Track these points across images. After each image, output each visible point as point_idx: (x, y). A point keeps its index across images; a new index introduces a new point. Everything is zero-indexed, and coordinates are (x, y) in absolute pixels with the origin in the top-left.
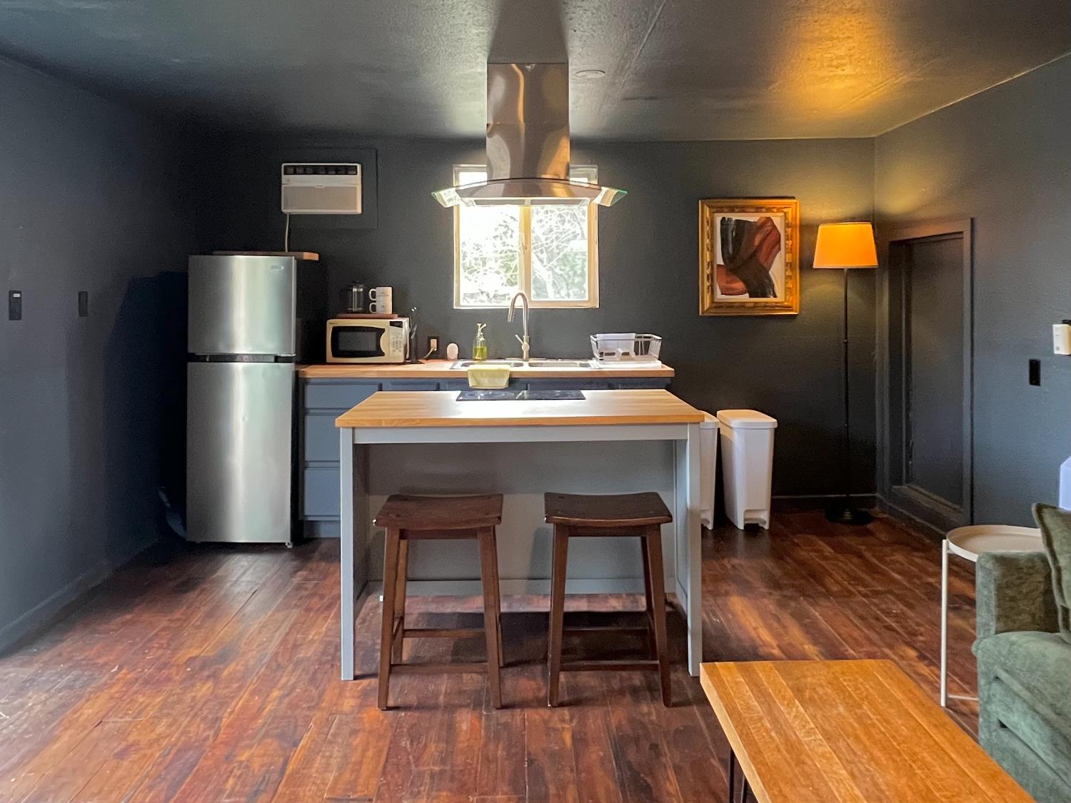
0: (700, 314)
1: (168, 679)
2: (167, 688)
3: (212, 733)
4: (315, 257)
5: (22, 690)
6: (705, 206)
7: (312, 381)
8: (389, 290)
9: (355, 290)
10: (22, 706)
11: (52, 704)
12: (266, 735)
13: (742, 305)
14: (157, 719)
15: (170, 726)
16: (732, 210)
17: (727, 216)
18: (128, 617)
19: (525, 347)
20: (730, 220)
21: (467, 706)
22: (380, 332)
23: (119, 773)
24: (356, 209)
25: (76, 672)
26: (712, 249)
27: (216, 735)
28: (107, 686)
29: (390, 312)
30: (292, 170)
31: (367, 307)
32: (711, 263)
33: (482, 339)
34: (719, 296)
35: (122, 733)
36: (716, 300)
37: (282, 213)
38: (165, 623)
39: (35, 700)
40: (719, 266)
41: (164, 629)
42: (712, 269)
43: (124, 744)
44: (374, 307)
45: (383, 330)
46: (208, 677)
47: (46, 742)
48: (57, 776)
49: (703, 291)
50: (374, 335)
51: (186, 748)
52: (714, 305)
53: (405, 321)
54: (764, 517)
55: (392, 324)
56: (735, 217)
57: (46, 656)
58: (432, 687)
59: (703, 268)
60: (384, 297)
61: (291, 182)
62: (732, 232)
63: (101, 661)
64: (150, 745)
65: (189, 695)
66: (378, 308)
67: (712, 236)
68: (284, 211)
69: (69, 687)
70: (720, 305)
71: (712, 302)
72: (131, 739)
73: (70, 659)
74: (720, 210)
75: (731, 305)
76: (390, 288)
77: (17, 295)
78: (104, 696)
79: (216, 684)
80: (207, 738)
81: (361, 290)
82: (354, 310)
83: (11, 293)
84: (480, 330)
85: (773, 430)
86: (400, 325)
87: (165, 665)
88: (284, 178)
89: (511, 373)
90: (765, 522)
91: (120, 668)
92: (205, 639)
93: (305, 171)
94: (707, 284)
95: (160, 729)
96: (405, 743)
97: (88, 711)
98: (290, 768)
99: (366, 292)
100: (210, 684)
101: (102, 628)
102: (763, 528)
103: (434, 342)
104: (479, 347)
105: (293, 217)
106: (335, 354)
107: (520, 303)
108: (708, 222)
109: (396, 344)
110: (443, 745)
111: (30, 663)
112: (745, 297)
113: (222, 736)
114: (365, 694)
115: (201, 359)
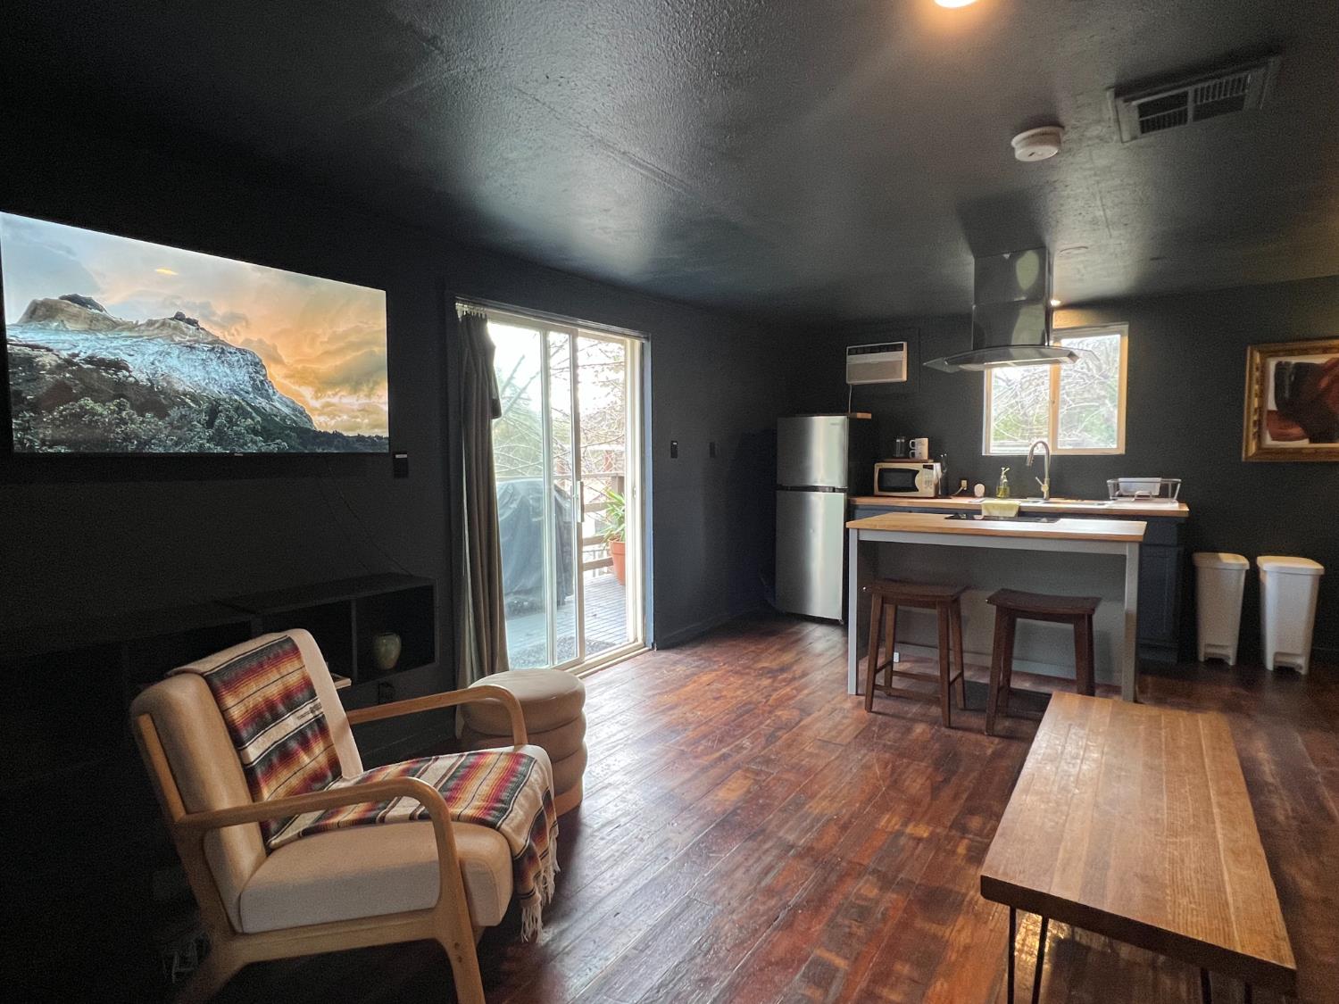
0: (1243, 460)
1: (748, 674)
2: (746, 677)
3: (764, 700)
4: (869, 416)
5: (675, 663)
6: (1255, 352)
7: (860, 507)
8: (925, 441)
9: (898, 441)
10: (674, 670)
11: (688, 672)
12: (793, 708)
13: (1299, 451)
14: (738, 689)
15: (744, 693)
16: (1291, 353)
17: (1284, 359)
18: (734, 643)
19: (1045, 488)
20: (1288, 364)
21: (927, 722)
22: (915, 473)
23: (714, 705)
24: (901, 377)
25: (702, 661)
26: (1262, 395)
27: (767, 702)
28: (715, 670)
29: (926, 458)
30: (854, 351)
31: (908, 454)
32: (1261, 409)
33: (1006, 480)
34: (1269, 441)
35: (719, 691)
36: (1264, 446)
37: (847, 384)
38: (753, 648)
39: (680, 669)
40: (1270, 412)
41: (753, 651)
42: (1261, 415)
43: (719, 695)
44: (913, 454)
45: (918, 472)
46: (770, 677)
47: (683, 686)
48: (685, 700)
49: (1248, 436)
50: (910, 475)
51: (750, 703)
52: (1261, 451)
53: (937, 466)
54: (1301, 662)
55: (925, 467)
56: (1294, 360)
57: (689, 652)
58: (906, 709)
59: (1249, 412)
60: (922, 446)
61: (853, 360)
62: (1290, 376)
63: (715, 659)
64: (732, 698)
65: (757, 683)
66: (917, 455)
67: (1263, 381)
68: (848, 382)
69: (697, 666)
70: (1270, 451)
71: (1259, 447)
72: (723, 694)
73: (700, 655)
74: (1275, 354)
75: (1283, 451)
76: (927, 439)
77: (675, 444)
78: (714, 674)
79: (773, 682)
80: (760, 702)
81: (903, 441)
82: (897, 456)
83: (673, 442)
84: (1003, 473)
85: (1318, 578)
86: (931, 468)
87: (749, 668)
88: (849, 357)
89: (1020, 508)
90: (1301, 668)
91: (724, 664)
92: (775, 659)
93: (864, 351)
94: (1253, 430)
95: (739, 693)
96: (875, 729)
97: (705, 679)
98: (802, 723)
99: (907, 442)
100: (770, 681)
101: (720, 645)
102: (1300, 673)
103: (964, 483)
104: (1002, 487)
105: (855, 387)
106: (881, 489)
107: (1040, 451)
108: (1257, 369)
109: (928, 482)
110: (899, 735)
111: (680, 653)
112: (1305, 443)
113: (769, 703)
114: (860, 703)
115: (786, 489)
